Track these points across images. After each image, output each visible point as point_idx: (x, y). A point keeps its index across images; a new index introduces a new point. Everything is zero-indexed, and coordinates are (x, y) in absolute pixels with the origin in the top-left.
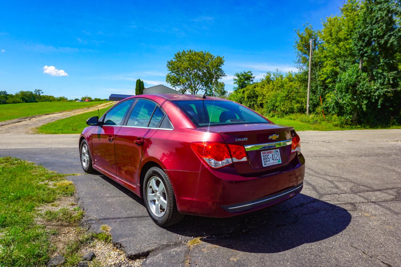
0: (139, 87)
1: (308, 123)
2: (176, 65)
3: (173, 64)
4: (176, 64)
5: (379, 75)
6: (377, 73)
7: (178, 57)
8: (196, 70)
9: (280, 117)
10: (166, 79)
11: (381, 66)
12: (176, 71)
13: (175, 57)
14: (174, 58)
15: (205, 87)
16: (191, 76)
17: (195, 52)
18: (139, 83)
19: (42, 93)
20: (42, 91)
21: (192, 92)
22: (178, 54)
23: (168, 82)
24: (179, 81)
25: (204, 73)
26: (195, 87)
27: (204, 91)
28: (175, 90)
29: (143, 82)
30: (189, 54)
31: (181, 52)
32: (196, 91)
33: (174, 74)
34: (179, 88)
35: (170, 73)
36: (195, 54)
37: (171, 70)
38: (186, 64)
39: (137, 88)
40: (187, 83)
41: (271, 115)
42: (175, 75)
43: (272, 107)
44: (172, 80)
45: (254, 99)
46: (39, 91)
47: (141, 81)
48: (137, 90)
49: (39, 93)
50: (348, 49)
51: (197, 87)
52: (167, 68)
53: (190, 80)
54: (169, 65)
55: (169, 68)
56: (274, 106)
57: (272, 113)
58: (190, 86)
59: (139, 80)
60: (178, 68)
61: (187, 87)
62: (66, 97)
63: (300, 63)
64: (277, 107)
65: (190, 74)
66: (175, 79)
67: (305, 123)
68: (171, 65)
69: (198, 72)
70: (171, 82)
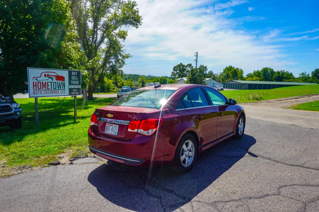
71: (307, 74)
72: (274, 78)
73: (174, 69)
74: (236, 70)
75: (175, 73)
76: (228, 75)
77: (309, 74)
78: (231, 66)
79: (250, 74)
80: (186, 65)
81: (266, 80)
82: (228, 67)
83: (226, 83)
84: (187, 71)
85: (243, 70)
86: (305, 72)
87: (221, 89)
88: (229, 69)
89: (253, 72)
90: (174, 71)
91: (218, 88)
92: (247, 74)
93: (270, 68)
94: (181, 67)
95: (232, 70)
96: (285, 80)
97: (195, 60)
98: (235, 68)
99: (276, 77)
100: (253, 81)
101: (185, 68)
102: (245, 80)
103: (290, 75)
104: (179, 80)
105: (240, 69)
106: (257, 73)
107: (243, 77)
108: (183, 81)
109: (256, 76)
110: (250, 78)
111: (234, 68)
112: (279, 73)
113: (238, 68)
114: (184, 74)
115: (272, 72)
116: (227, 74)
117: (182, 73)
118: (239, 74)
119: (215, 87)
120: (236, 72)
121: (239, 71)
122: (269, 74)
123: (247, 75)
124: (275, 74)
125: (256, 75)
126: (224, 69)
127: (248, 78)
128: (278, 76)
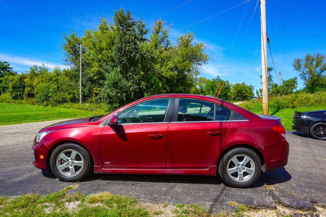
1: (86, 110)
5: (131, 77)
6: (130, 75)
9: (54, 106)
11: (131, 71)
41: (45, 105)
43: (45, 97)
45: (20, 89)
50: (109, 57)
56: (46, 96)
57: (45, 103)
63: (68, 61)
64: (49, 97)
67: (83, 110)
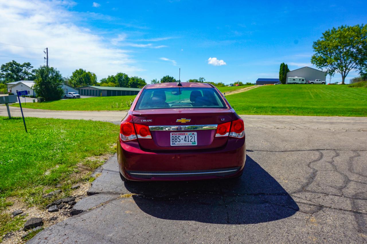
0: (283, 70)
2: (323, 45)
3: (320, 44)
4: (323, 43)
7: (326, 36)
8: (348, 48)
10: (311, 60)
12: (324, 51)
13: (323, 36)
14: (322, 38)
15: (359, 65)
16: (342, 54)
17: (348, 27)
18: (283, 67)
19: (204, 80)
20: (205, 79)
21: (342, 72)
22: (327, 32)
23: (313, 64)
24: (326, 62)
25: (359, 50)
26: (345, 66)
27: (358, 70)
28: (322, 71)
29: (287, 66)
30: (340, 30)
31: (330, 30)
32: (347, 71)
33: (320, 54)
34: (326, 68)
35: (316, 54)
36: (349, 29)
37: (318, 51)
38: (336, 42)
39: (281, 72)
40: (336, 63)
42: (322, 55)
44: (318, 61)
46: (202, 78)
47: (285, 65)
48: (281, 74)
49: (202, 80)
51: (349, 66)
52: (313, 49)
53: (340, 60)
54: (315, 46)
55: (315, 48)
58: (339, 65)
59: (283, 63)
60: (326, 48)
61: (337, 67)
62: (223, 83)
65: (341, 52)
66: (322, 59)
68: (318, 46)
69: (352, 49)
70: (317, 63)
71: (158, 81)
72: (130, 84)
73: (2, 68)
74: (88, 74)
75: (4, 75)
76: (81, 80)
77: (159, 81)
78: (82, 70)
79: (105, 79)
80: (21, 64)
81: (121, 86)
82: (78, 70)
83: (81, 89)
84: (24, 73)
85: (96, 75)
86: (156, 79)
87: (77, 96)
88: (80, 72)
89: (108, 77)
90: (3, 71)
91: (73, 95)
92: (101, 79)
93: (124, 74)
94: (14, 66)
95: (83, 74)
96: (139, 86)
97: (45, 58)
98: (87, 72)
99: (132, 84)
100: (109, 86)
101: (21, 68)
102: (99, 85)
103: (143, 81)
104: (15, 85)
105: (93, 73)
106: (112, 79)
107: (96, 82)
108: (22, 86)
109: (111, 82)
110: (105, 84)
111: (85, 72)
112: (133, 79)
113: (91, 72)
114: (20, 76)
115: (127, 78)
116: (79, 78)
117: (17, 75)
118: (92, 79)
119: (69, 93)
120: (89, 76)
121: (91, 75)
122: (124, 80)
123: (101, 81)
124: (130, 80)
125: (111, 80)
126: (73, 73)
127: (103, 83)
128: (134, 83)
